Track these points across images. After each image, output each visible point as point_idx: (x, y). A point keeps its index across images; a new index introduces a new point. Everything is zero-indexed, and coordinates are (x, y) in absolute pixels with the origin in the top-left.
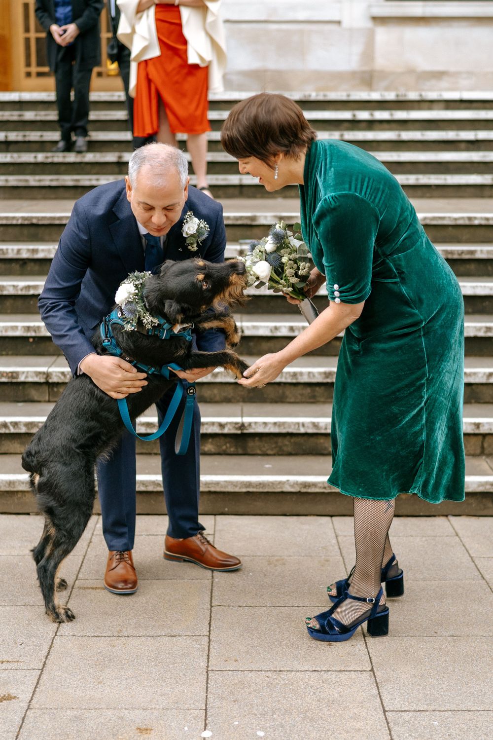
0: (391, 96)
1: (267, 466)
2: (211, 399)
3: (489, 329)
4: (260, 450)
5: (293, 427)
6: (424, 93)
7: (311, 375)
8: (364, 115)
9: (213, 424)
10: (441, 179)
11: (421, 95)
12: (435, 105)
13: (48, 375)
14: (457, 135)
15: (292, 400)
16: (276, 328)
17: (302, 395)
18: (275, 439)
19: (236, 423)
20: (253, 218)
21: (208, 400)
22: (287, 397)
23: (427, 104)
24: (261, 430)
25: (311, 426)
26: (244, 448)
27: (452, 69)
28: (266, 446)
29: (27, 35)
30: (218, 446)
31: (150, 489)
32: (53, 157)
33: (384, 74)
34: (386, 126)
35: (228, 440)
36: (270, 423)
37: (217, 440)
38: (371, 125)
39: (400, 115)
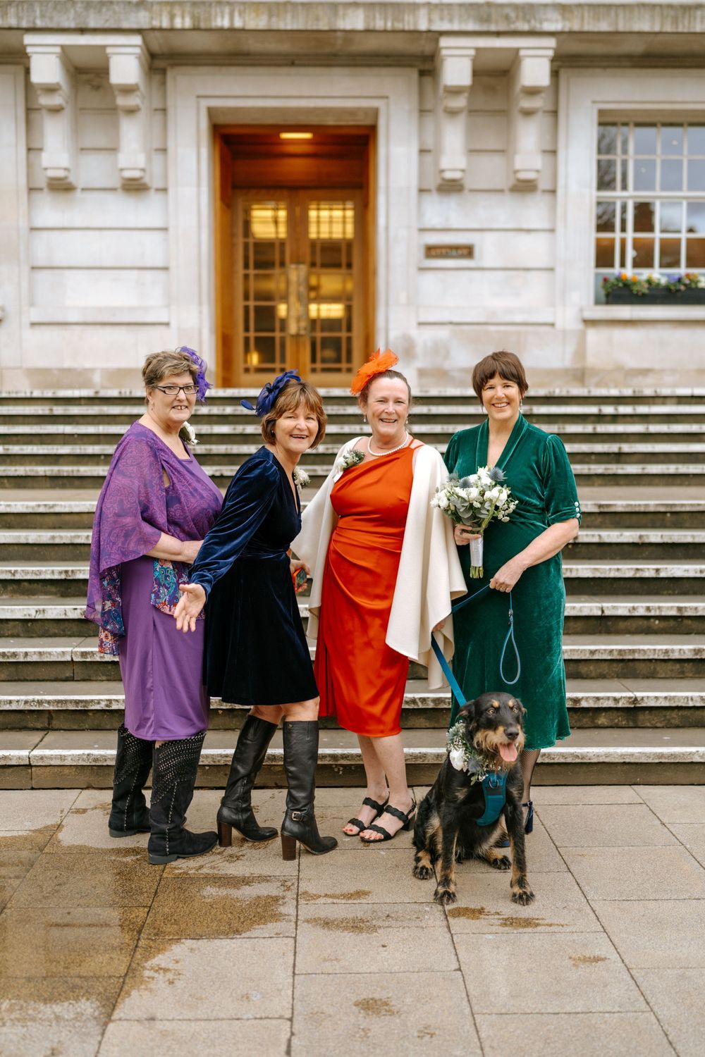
0: (628, 392)
1: (666, 738)
2: (587, 675)
4: (650, 722)
5: (682, 701)
6: (658, 391)
7: (682, 652)
8: (608, 410)
9: (608, 698)
10: (699, 469)
11: (656, 392)
12: (668, 400)
14: (701, 428)
15: (662, 676)
16: (634, 608)
17: (672, 671)
18: (664, 713)
19: (630, 698)
21: (585, 676)
22: (658, 673)
23: (661, 400)
24: (652, 704)
25: (699, 699)
26: (635, 721)
27: (657, 366)
28: (656, 719)
29: (247, 334)
30: (611, 720)
31: (569, 760)
32: (333, 448)
33: (595, 372)
34: (628, 419)
35: (620, 713)
36: (661, 697)
37: (610, 713)
38: (615, 418)
39: (642, 409)
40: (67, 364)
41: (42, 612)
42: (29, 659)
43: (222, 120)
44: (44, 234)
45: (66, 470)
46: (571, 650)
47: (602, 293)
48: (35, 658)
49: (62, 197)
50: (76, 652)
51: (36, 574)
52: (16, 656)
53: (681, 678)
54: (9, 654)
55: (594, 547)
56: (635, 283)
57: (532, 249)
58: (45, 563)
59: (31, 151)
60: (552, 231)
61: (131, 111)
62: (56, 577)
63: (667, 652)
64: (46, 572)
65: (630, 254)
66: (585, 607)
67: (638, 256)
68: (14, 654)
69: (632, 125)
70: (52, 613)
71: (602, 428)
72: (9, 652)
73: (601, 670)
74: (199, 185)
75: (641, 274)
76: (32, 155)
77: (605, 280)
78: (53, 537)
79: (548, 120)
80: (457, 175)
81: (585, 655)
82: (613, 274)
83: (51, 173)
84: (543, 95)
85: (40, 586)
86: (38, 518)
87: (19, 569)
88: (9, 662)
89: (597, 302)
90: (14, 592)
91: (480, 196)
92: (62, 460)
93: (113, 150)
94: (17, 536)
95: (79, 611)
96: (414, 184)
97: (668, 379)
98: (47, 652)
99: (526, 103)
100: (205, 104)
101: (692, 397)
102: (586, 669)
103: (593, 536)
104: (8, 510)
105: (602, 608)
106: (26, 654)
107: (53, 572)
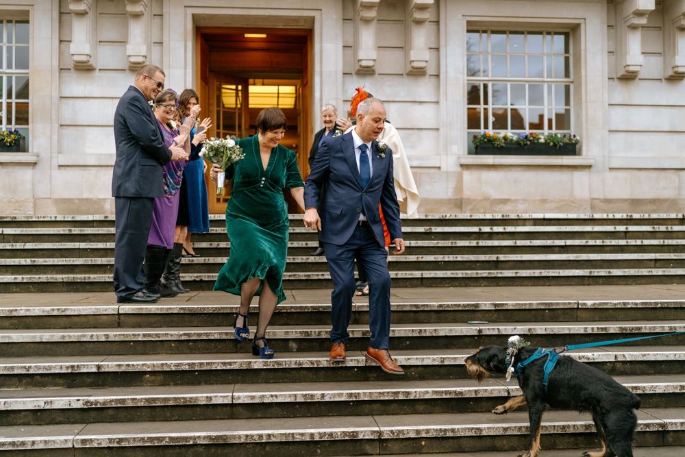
0: (499, 216)
3: (682, 387)
7: (576, 427)
8: (486, 229)
11: (518, 216)
12: (527, 222)
13: (380, 433)
15: (561, 447)
20: (477, 305)
23: (522, 222)
34: (500, 236)
38: (491, 235)
39: (510, 229)
40: (85, 196)
41: (50, 404)
42: (36, 447)
43: (202, 24)
44: (71, 101)
45: (79, 277)
46: (488, 428)
47: (473, 146)
48: (41, 446)
49: (84, 75)
50: (77, 440)
51: (48, 370)
52: (24, 444)
53: (576, 449)
54: (19, 443)
55: (494, 338)
56: (495, 139)
57: (424, 115)
58: (55, 359)
59: (62, 43)
60: (437, 103)
61: (137, 16)
62: (64, 371)
63: (564, 427)
64: (55, 367)
65: (491, 119)
66: (495, 390)
67: (495, 121)
68: (23, 443)
69: (489, 32)
70: (59, 404)
71: (482, 243)
72: (18, 441)
73: (512, 444)
74: (185, 68)
75: (499, 133)
76: (63, 45)
77: (475, 137)
78: (63, 337)
79: (433, 27)
80: (370, 63)
81: (500, 432)
82: (480, 133)
83: (76, 58)
84: (429, 10)
85: (49, 379)
86: (53, 320)
87: (33, 365)
88: (18, 450)
89: (470, 153)
90: (28, 384)
91: (386, 78)
92: (76, 270)
93: (124, 42)
94: (32, 336)
95: (81, 402)
96: (340, 68)
97: (521, 207)
98: (52, 441)
99: (418, 15)
100: (191, 11)
101: (544, 219)
102: (500, 443)
103: (493, 329)
104: (28, 314)
105: (508, 390)
106: (33, 443)
107: (61, 367)
